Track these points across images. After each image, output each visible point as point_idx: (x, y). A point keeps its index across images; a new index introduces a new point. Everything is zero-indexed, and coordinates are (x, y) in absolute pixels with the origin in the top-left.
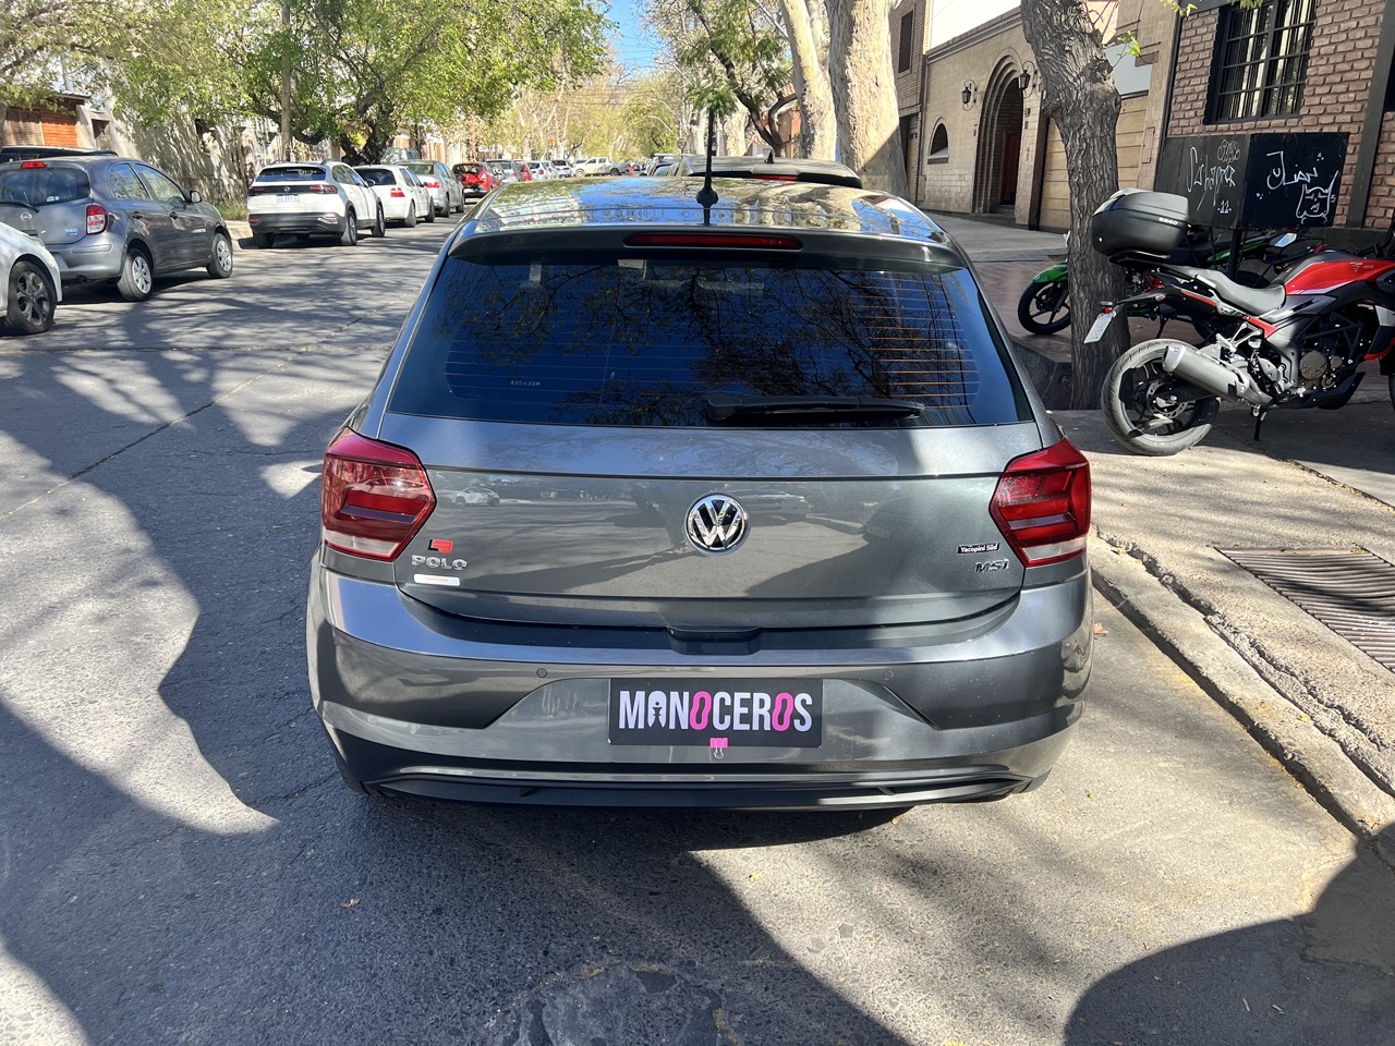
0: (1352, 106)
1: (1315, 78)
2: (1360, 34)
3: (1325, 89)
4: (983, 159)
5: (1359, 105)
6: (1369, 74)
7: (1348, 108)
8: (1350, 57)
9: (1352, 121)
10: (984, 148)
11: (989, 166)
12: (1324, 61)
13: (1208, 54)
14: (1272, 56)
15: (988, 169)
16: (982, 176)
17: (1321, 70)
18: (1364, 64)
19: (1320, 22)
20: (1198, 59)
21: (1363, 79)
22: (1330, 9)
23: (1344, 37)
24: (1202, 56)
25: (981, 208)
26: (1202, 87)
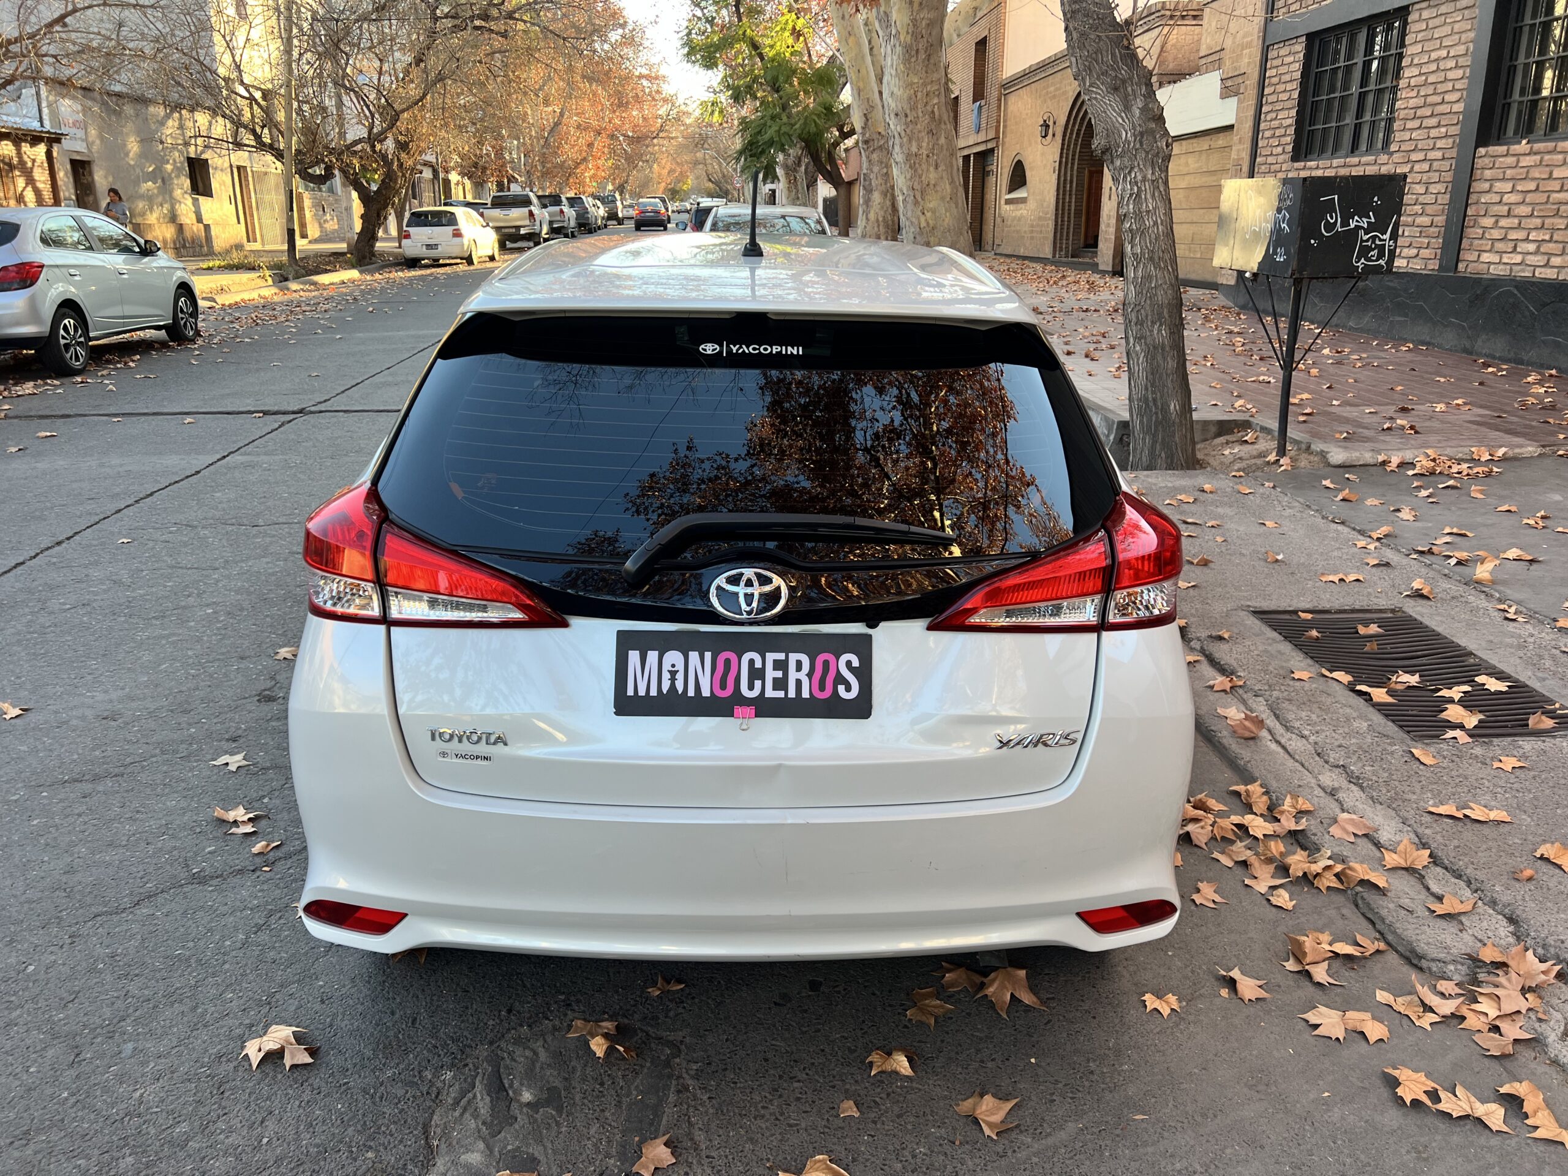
0: (1444, 141)
1: (1406, 111)
2: (1451, 64)
3: (1415, 124)
4: (1064, 199)
5: (1450, 140)
6: (1459, 107)
7: (1440, 144)
8: (1441, 88)
9: (1443, 159)
10: (1065, 187)
11: (1070, 206)
12: (1414, 94)
13: (1295, 85)
14: (1361, 87)
15: (1069, 210)
16: (1063, 217)
17: (1412, 103)
18: (1455, 96)
19: (1410, 50)
20: (1285, 91)
21: (1455, 113)
22: (1420, 36)
23: (1433, 67)
24: (1289, 87)
25: (1063, 253)
26: (1289, 121)
